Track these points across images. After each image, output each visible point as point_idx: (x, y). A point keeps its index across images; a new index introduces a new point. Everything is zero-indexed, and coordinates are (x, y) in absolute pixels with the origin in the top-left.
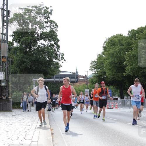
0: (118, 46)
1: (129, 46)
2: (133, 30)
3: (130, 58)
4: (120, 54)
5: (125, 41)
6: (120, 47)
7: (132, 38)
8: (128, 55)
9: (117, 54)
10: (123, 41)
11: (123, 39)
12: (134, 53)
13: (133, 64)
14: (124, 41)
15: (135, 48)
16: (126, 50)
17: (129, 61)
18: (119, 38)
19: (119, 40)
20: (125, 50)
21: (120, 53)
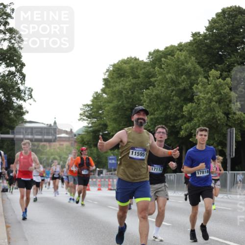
0: (129, 79)
1: (150, 78)
2: (157, 51)
3: (150, 100)
4: (133, 93)
5: (143, 71)
6: (134, 81)
7: (156, 64)
8: (147, 95)
9: (128, 93)
10: (139, 71)
11: (139, 65)
12: (157, 91)
13: (155, 111)
14: (141, 70)
15: (159, 83)
16: (144, 86)
17: (148, 106)
18: (131, 64)
19: (132, 68)
20: (142, 86)
21: (132, 90)
